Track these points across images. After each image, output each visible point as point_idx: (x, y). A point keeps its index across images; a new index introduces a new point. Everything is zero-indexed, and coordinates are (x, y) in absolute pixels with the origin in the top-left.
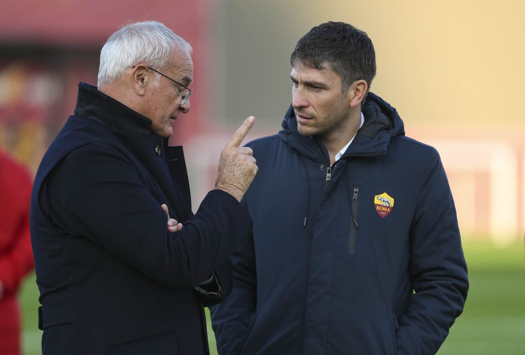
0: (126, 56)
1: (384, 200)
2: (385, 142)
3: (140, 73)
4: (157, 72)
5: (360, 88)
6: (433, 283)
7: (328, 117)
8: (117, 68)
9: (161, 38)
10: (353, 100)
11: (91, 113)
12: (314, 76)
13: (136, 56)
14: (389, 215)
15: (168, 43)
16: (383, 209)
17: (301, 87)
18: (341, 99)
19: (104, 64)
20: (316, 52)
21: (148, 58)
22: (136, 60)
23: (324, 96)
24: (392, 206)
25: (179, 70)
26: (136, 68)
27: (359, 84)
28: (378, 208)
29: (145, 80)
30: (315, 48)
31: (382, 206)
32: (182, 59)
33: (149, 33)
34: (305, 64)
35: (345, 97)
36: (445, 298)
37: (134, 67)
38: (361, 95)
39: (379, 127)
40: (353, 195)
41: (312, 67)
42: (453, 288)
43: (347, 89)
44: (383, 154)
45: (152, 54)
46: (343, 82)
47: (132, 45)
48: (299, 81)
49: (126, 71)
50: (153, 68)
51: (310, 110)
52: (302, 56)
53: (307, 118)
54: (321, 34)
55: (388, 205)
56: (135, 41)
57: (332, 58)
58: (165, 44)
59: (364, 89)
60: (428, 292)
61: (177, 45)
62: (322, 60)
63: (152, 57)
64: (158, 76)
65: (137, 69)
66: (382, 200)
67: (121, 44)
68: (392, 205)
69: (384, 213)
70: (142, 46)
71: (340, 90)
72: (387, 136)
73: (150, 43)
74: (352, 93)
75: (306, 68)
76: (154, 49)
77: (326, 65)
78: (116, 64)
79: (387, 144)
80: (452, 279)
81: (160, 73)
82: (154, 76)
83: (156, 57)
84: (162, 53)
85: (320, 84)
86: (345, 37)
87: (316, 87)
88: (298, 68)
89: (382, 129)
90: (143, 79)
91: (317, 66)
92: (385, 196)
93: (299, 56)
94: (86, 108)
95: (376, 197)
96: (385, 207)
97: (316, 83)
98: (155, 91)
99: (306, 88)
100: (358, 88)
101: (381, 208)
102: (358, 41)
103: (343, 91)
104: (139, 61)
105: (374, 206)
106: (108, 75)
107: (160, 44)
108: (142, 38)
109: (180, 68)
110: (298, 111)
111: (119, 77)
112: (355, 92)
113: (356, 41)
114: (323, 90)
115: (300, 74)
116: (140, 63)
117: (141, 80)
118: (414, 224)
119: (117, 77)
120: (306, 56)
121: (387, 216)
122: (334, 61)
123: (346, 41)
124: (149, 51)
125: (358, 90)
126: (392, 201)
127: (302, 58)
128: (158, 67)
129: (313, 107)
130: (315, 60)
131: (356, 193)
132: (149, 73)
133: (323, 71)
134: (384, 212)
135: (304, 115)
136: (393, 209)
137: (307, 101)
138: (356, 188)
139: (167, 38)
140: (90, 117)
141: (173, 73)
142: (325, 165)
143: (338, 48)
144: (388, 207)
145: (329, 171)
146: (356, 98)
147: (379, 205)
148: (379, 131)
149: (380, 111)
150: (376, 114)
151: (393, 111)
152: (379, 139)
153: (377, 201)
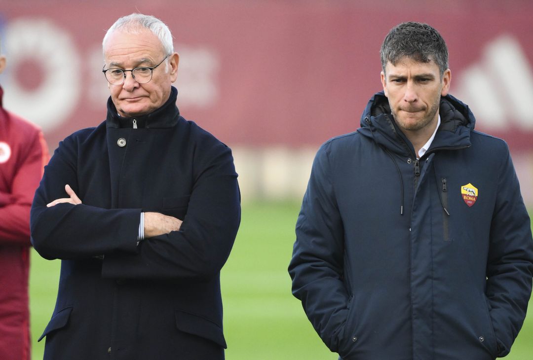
1: (469, 190)
2: (468, 136)
5: (447, 77)
6: (513, 266)
7: (433, 107)
10: (444, 89)
12: (423, 69)
14: (475, 204)
16: (470, 198)
17: (410, 82)
20: (421, 46)
23: (431, 86)
27: (446, 74)
28: (465, 198)
31: (469, 195)
35: (441, 86)
39: (458, 122)
40: (442, 186)
43: (442, 79)
44: (469, 147)
46: (440, 72)
48: (409, 76)
55: (473, 195)
57: (434, 50)
60: (508, 274)
62: (428, 54)
68: (476, 195)
69: (471, 203)
71: (439, 80)
72: (466, 131)
74: (443, 82)
77: (430, 57)
79: (469, 138)
87: (424, 80)
89: (460, 125)
92: (469, 186)
95: (462, 187)
96: (470, 196)
97: (426, 76)
99: (415, 82)
100: (445, 77)
101: (468, 198)
105: (461, 196)
112: (445, 82)
115: (409, 70)
118: (496, 213)
120: (412, 52)
121: (474, 204)
125: (445, 79)
126: (476, 191)
127: (409, 55)
129: (422, 99)
130: (423, 55)
131: (444, 184)
133: (429, 63)
134: (470, 201)
136: (477, 198)
137: (417, 94)
138: (444, 179)
142: (412, 158)
144: (473, 197)
145: (417, 164)
146: (446, 86)
147: (466, 195)
148: (458, 126)
149: (455, 108)
150: (453, 111)
151: (466, 107)
152: (460, 133)
153: (463, 191)
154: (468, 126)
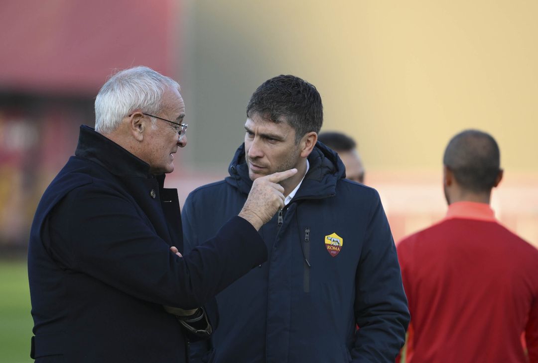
0: (121, 107)
1: (334, 240)
2: (333, 185)
3: (136, 121)
4: (152, 116)
5: (311, 139)
6: (379, 318)
7: (281, 167)
8: (114, 119)
9: (151, 83)
10: (304, 151)
11: (92, 154)
12: (271, 129)
13: (130, 105)
14: (339, 254)
15: (158, 87)
16: (334, 248)
17: (256, 139)
18: (294, 150)
19: (100, 115)
20: (274, 106)
21: (142, 105)
22: (132, 108)
23: (279, 148)
24: (342, 245)
25: (173, 110)
26: (132, 116)
27: (310, 136)
28: (328, 247)
29: (142, 126)
30: (273, 102)
31: (333, 245)
32: (173, 99)
33: (139, 81)
34: (263, 118)
35: (298, 148)
36: (391, 331)
37: (130, 116)
38: (311, 146)
39: (325, 170)
40: (305, 236)
41: (270, 121)
42: (397, 321)
43: (300, 141)
44: (333, 196)
45: (145, 101)
46: (297, 134)
47: (125, 95)
48: (256, 133)
49: (123, 120)
50: (148, 113)
51: (265, 161)
52: (259, 110)
53: (261, 168)
54: (278, 89)
55: (338, 245)
56: (127, 91)
57: (288, 112)
58: (155, 89)
59: (314, 140)
60: (375, 326)
61: (166, 86)
62: (280, 114)
63: (146, 103)
64: (154, 120)
65: (133, 118)
66: (332, 240)
67: (114, 96)
69: (335, 253)
70: (135, 94)
71: (294, 142)
72: (333, 180)
73: (141, 90)
74: (303, 144)
75: (264, 121)
76: (146, 95)
77: (282, 118)
78: (113, 114)
79: (334, 187)
80: (396, 313)
81: (156, 117)
82: (150, 121)
83: (149, 102)
84: (154, 98)
85: (277, 136)
86: (299, 92)
87: (272, 139)
88: (256, 121)
89: (328, 173)
90: (140, 126)
91: (274, 120)
92: (334, 236)
93: (257, 110)
94: (88, 150)
95: (326, 237)
96: (335, 246)
97: (273, 136)
98: (153, 135)
99: (262, 139)
100: (309, 139)
101: (332, 248)
102: (311, 96)
103: (296, 143)
104: (134, 108)
105: (325, 245)
106: (106, 126)
107: (151, 90)
108: (133, 87)
109: (173, 109)
110: (252, 161)
111: (117, 127)
112: (306, 143)
113: (309, 95)
114: (278, 142)
115: (257, 127)
116: (136, 110)
117: (138, 127)
118: (362, 261)
119: (115, 128)
120: (264, 110)
122: (291, 115)
123: (300, 96)
124: (142, 97)
125: (308, 141)
126: (341, 240)
127: (260, 111)
128: (153, 112)
129: (267, 157)
130: (273, 114)
131: (307, 234)
132: (145, 119)
133: (280, 124)
134: (334, 251)
135: (258, 165)
136: (342, 248)
137: (262, 151)
138: (307, 229)
139: (156, 82)
140: (91, 159)
141: (167, 114)
143: (295, 103)
144: (337, 247)
145: (280, 213)
146: (307, 149)
147: (330, 245)
148: (325, 175)
149: (323, 156)
150: (322, 159)
151: (335, 155)
152: (326, 183)
153: (327, 241)
154: (336, 174)
